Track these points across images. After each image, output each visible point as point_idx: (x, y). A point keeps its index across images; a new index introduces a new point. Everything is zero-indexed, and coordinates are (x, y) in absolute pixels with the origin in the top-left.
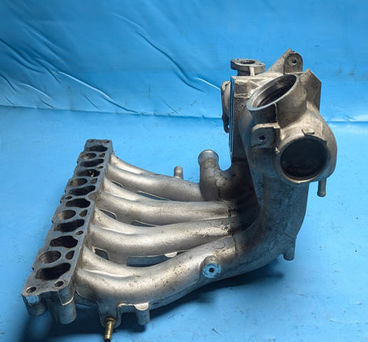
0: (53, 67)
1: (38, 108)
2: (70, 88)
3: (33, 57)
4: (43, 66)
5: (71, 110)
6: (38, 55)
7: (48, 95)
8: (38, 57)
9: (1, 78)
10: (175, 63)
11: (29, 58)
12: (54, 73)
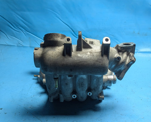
0: (24, 30)
1: (17, 46)
2: (30, 38)
3: (17, 26)
4: (20, 29)
5: (30, 47)
6: (19, 25)
7: (21, 41)
8: (18, 26)
9: (1, 31)
10: (71, 28)
11: (15, 26)
12: (24, 32)
